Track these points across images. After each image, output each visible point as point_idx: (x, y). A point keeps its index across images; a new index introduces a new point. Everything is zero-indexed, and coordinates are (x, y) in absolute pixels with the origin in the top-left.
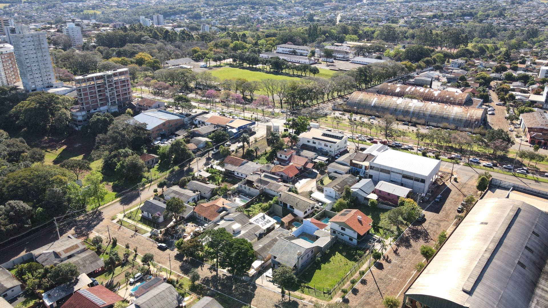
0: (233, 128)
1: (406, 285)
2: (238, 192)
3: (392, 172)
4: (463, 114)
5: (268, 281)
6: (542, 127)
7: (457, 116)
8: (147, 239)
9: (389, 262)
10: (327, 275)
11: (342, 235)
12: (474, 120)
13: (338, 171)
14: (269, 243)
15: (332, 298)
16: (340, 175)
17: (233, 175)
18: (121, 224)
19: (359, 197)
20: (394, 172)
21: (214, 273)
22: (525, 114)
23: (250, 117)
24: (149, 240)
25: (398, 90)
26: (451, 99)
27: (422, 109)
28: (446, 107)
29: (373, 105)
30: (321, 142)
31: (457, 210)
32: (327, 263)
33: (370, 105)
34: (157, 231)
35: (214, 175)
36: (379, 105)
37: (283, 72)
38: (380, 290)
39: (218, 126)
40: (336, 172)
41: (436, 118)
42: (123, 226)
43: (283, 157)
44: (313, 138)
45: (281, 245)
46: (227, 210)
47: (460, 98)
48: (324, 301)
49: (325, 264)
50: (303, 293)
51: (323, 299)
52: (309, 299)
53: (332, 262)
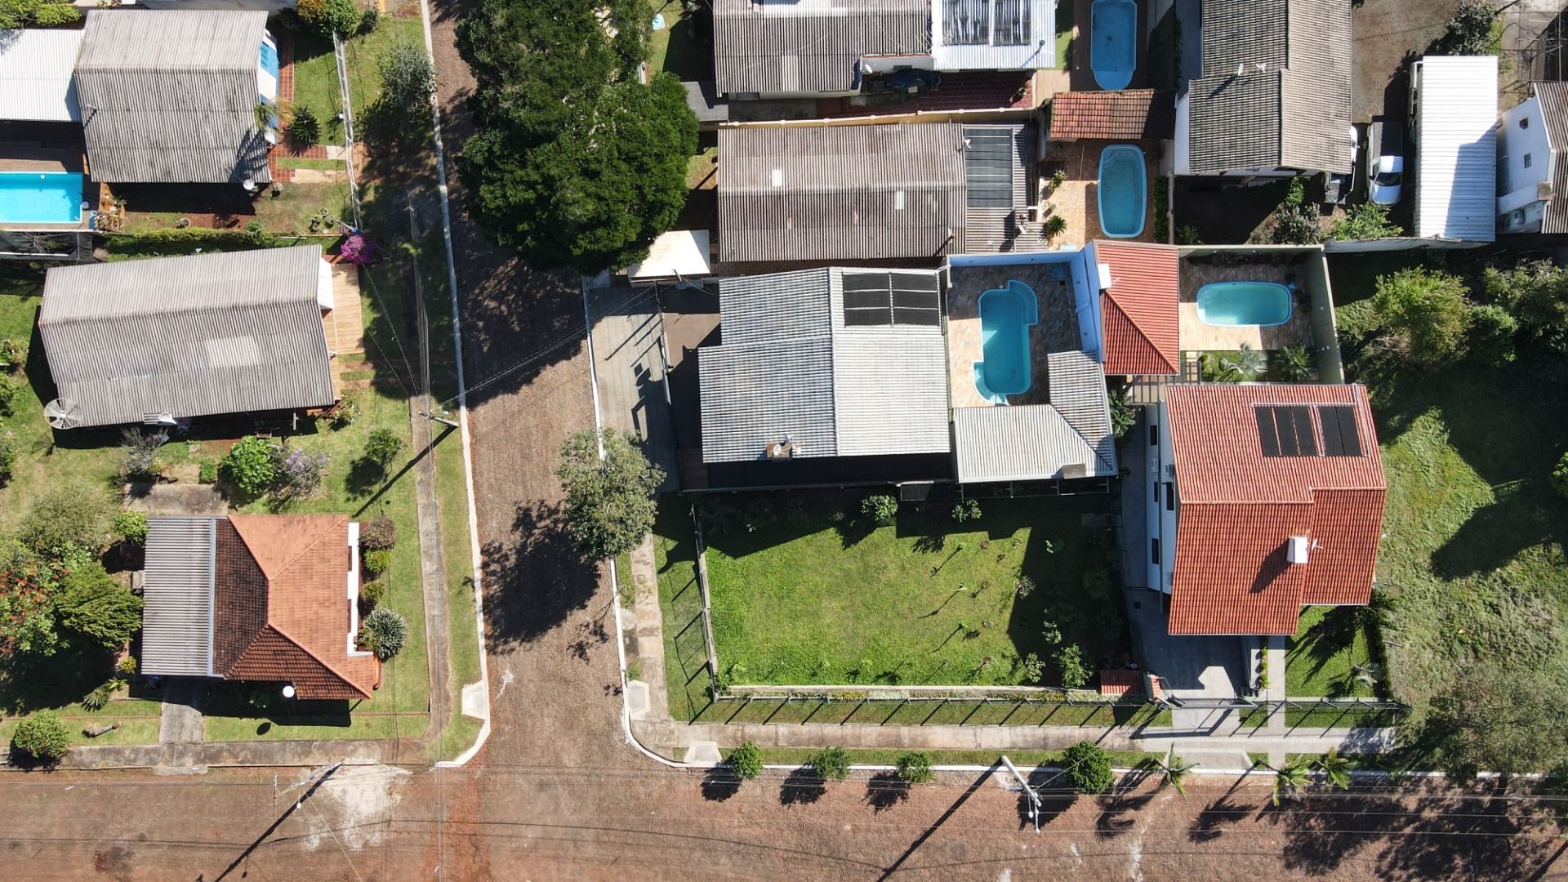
5: (638, 369)
9: (1107, 827)
10: (833, 593)
15: (694, 719)
32: (913, 540)
48: (663, 695)
49: (900, 534)
50: (660, 572)
51: (670, 681)
52: (642, 625)
53: (934, 559)
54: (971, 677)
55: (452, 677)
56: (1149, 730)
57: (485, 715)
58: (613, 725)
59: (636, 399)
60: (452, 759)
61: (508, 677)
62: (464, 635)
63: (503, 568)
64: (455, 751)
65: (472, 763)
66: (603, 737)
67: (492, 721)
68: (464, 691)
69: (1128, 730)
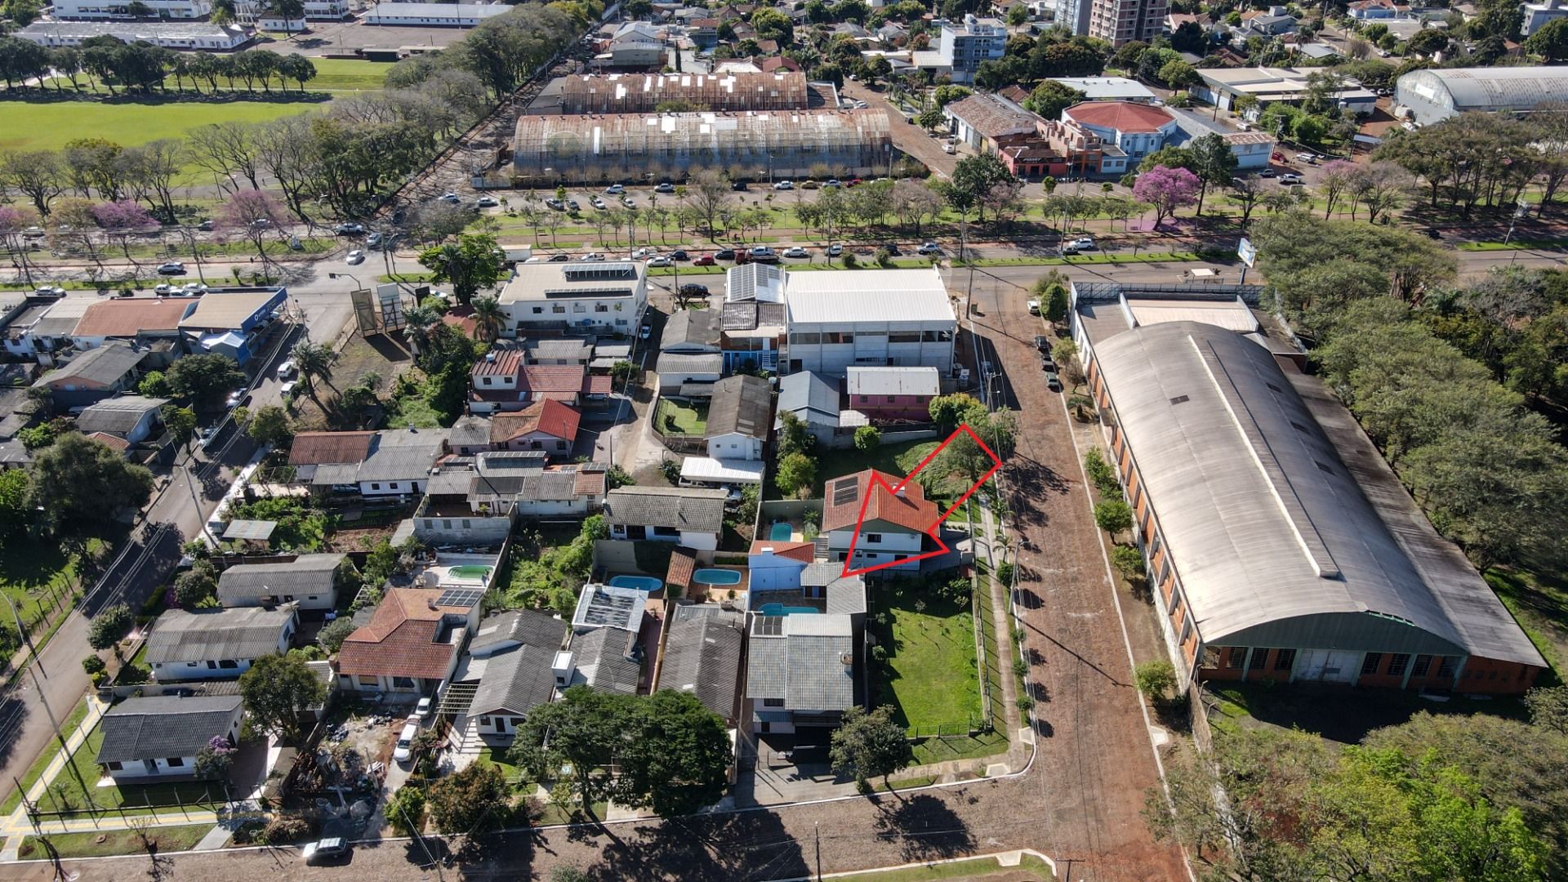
0: (219, 332)
1: (1121, 618)
2: (428, 548)
3: (858, 334)
4: (846, 130)
5: (790, 780)
6: (1018, 130)
7: (836, 139)
8: (231, 854)
9: (1039, 578)
10: (929, 684)
11: (869, 556)
12: (879, 143)
13: (696, 374)
14: (702, 668)
15: (1005, 739)
16: (710, 386)
17: (354, 498)
18: (54, 855)
19: (820, 434)
20: (863, 334)
21: (603, 841)
22: (954, 104)
23: (231, 275)
24: (244, 853)
25: (621, 92)
26: (773, 94)
27: (741, 138)
28: (795, 119)
29: (596, 149)
30: (582, 301)
31: (1050, 387)
32: (897, 651)
33: (588, 152)
34: (246, 808)
35: (286, 520)
36: (617, 148)
37: (167, 92)
38: (1086, 659)
39: (146, 339)
40: (689, 381)
41: (785, 154)
42: (64, 856)
43: (498, 383)
44: (550, 295)
45: (769, 656)
46: (463, 619)
47: (794, 89)
48: (994, 757)
49: (895, 656)
50: (919, 763)
51: (986, 754)
52: (952, 770)
53: (907, 644)
54: (970, 632)
55: (995, 873)
56: (989, 563)
57: (1019, 853)
58: (1015, 782)
59: (809, 781)
60: (1050, 867)
61: (992, 841)
62: (967, 869)
63: (919, 849)
64: (1044, 865)
65: (1052, 857)
66: (1023, 788)
67: (1021, 848)
68: (1003, 865)
69: (990, 570)
